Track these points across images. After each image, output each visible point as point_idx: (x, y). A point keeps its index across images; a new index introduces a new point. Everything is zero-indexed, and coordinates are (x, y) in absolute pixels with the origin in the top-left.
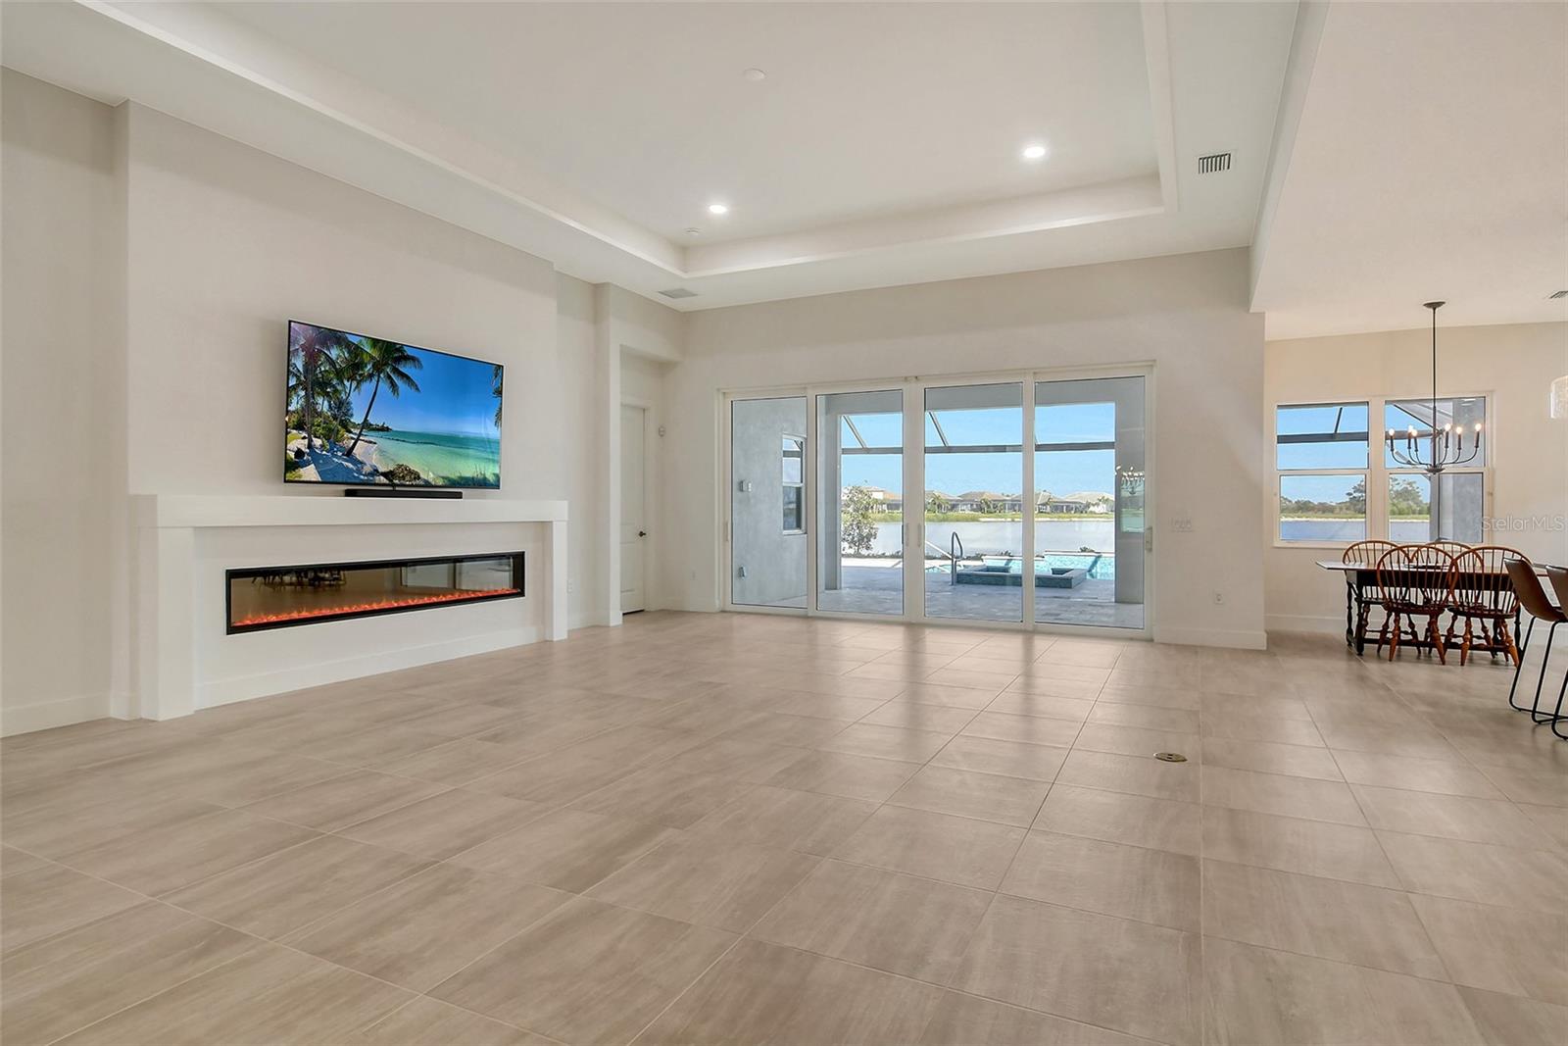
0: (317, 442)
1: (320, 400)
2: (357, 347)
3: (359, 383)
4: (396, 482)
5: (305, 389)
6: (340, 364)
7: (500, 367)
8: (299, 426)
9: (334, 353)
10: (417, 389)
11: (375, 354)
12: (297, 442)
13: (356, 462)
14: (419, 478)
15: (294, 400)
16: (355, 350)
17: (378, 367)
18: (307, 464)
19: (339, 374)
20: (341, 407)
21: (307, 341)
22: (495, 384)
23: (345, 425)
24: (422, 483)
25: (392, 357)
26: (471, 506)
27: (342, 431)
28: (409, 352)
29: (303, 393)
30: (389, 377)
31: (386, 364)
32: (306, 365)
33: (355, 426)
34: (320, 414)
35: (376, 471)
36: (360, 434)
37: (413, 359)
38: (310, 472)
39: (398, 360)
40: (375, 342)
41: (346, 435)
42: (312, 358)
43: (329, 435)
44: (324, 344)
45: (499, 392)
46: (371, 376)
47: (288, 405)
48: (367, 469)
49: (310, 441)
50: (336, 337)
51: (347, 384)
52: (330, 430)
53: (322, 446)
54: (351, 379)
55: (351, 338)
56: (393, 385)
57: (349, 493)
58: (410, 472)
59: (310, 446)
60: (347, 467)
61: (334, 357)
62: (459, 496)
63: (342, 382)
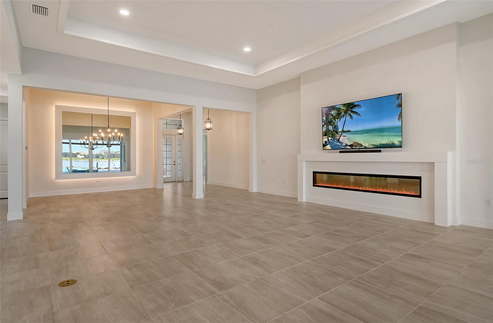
0: (330, 138)
1: (330, 127)
2: (339, 108)
3: (340, 119)
4: (354, 148)
5: (326, 125)
6: (335, 115)
7: (399, 95)
8: (325, 135)
9: (333, 112)
10: (360, 115)
11: (345, 108)
12: (325, 139)
13: (341, 143)
14: (362, 146)
15: (324, 129)
16: (339, 110)
17: (346, 112)
18: (328, 145)
19: (334, 118)
20: (336, 127)
21: (326, 112)
22: (397, 102)
23: (337, 132)
24: (363, 147)
25: (350, 107)
26: (386, 155)
27: (336, 134)
28: (356, 104)
29: (326, 126)
30: (350, 114)
31: (348, 110)
32: (326, 118)
33: (340, 132)
34: (330, 131)
35: (347, 145)
36: (341, 134)
37: (358, 105)
38: (328, 147)
39: (352, 108)
40: (344, 105)
41: (337, 135)
42: (327, 115)
43: (333, 136)
44: (330, 111)
45: (400, 105)
46: (343, 116)
47: (323, 130)
48: (344, 144)
49: (328, 138)
50: (333, 108)
51: (337, 120)
52: (333, 135)
53: (331, 139)
54: (338, 119)
55: (337, 106)
56: (351, 116)
57: (340, 152)
58: (359, 144)
59: (328, 140)
60: (338, 144)
61: (333, 114)
62: (380, 151)
63: (335, 120)
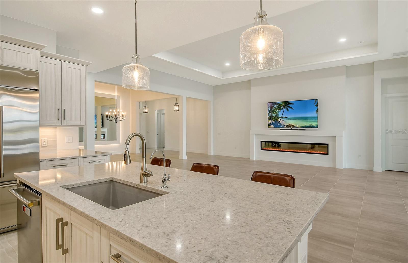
0: (273, 121)
1: (273, 114)
2: (279, 104)
3: (280, 110)
4: (289, 127)
5: (271, 113)
6: (276, 108)
7: (316, 100)
8: (270, 119)
9: (275, 106)
10: (293, 109)
11: (283, 104)
12: (270, 121)
13: (280, 124)
14: (294, 126)
15: (269, 115)
16: (279, 105)
17: (284, 107)
18: (272, 125)
19: (276, 110)
20: (277, 115)
21: (271, 105)
22: (315, 104)
23: (278, 118)
24: (295, 127)
25: (287, 104)
26: (308, 132)
27: (277, 119)
28: (291, 102)
29: (270, 114)
30: (286, 108)
31: (286, 106)
32: (270, 109)
33: (280, 118)
34: (273, 117)
35: (284, 125)
36: (281, 119)
37: (292, 103)
38: (272, 126)
39: (288, 104)
40: (283, 102)
41: (278, 119)
42: (271, 108)
43: (275, 120)
44: (273, 105)
45: (317, 106)
46: (282, 108)
47: (268, 116)
48: (283, 125)
49: (272, 121)
50: (276, 103)
51: (278, 111)
52: (275, 119)
53: (274, 122)
54: (279, 110)
55: (278, 103)
56: (287, 109)
57: (280, 130)
58: (292, 125)
59: (272, 122)
60: (279, 125)
61: (275, 107)
62: (305, 130)
63: (277, 111)
